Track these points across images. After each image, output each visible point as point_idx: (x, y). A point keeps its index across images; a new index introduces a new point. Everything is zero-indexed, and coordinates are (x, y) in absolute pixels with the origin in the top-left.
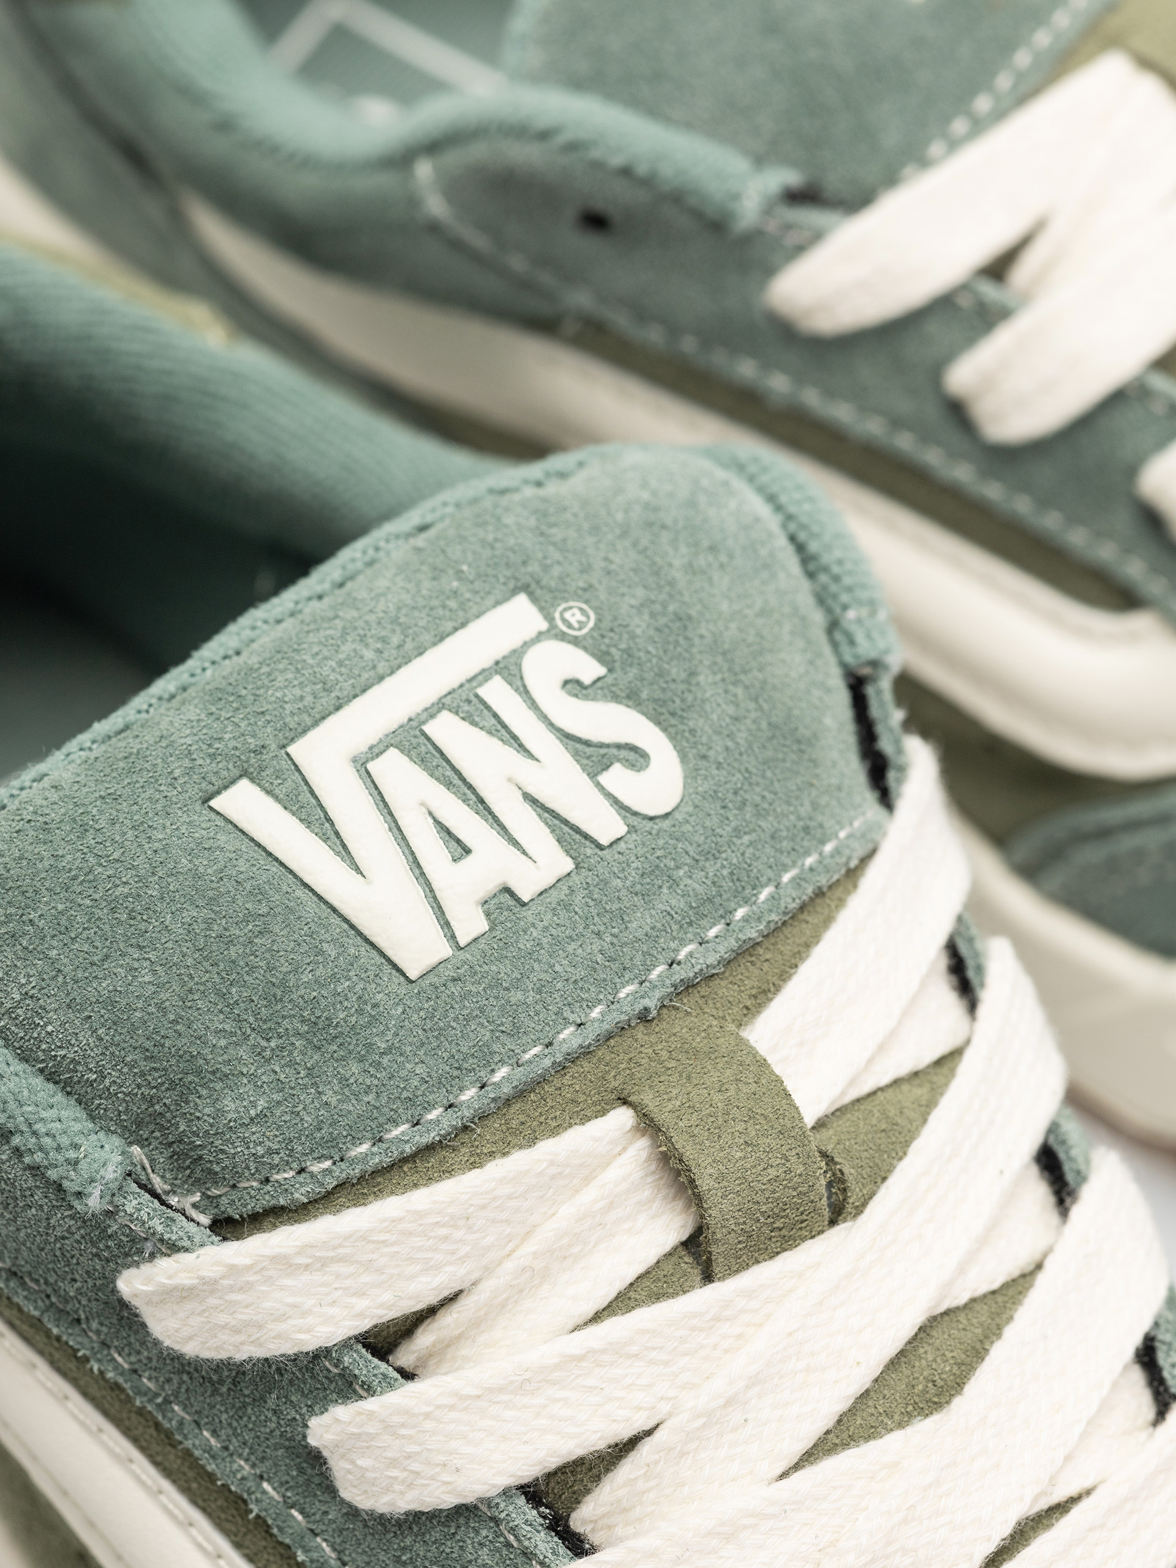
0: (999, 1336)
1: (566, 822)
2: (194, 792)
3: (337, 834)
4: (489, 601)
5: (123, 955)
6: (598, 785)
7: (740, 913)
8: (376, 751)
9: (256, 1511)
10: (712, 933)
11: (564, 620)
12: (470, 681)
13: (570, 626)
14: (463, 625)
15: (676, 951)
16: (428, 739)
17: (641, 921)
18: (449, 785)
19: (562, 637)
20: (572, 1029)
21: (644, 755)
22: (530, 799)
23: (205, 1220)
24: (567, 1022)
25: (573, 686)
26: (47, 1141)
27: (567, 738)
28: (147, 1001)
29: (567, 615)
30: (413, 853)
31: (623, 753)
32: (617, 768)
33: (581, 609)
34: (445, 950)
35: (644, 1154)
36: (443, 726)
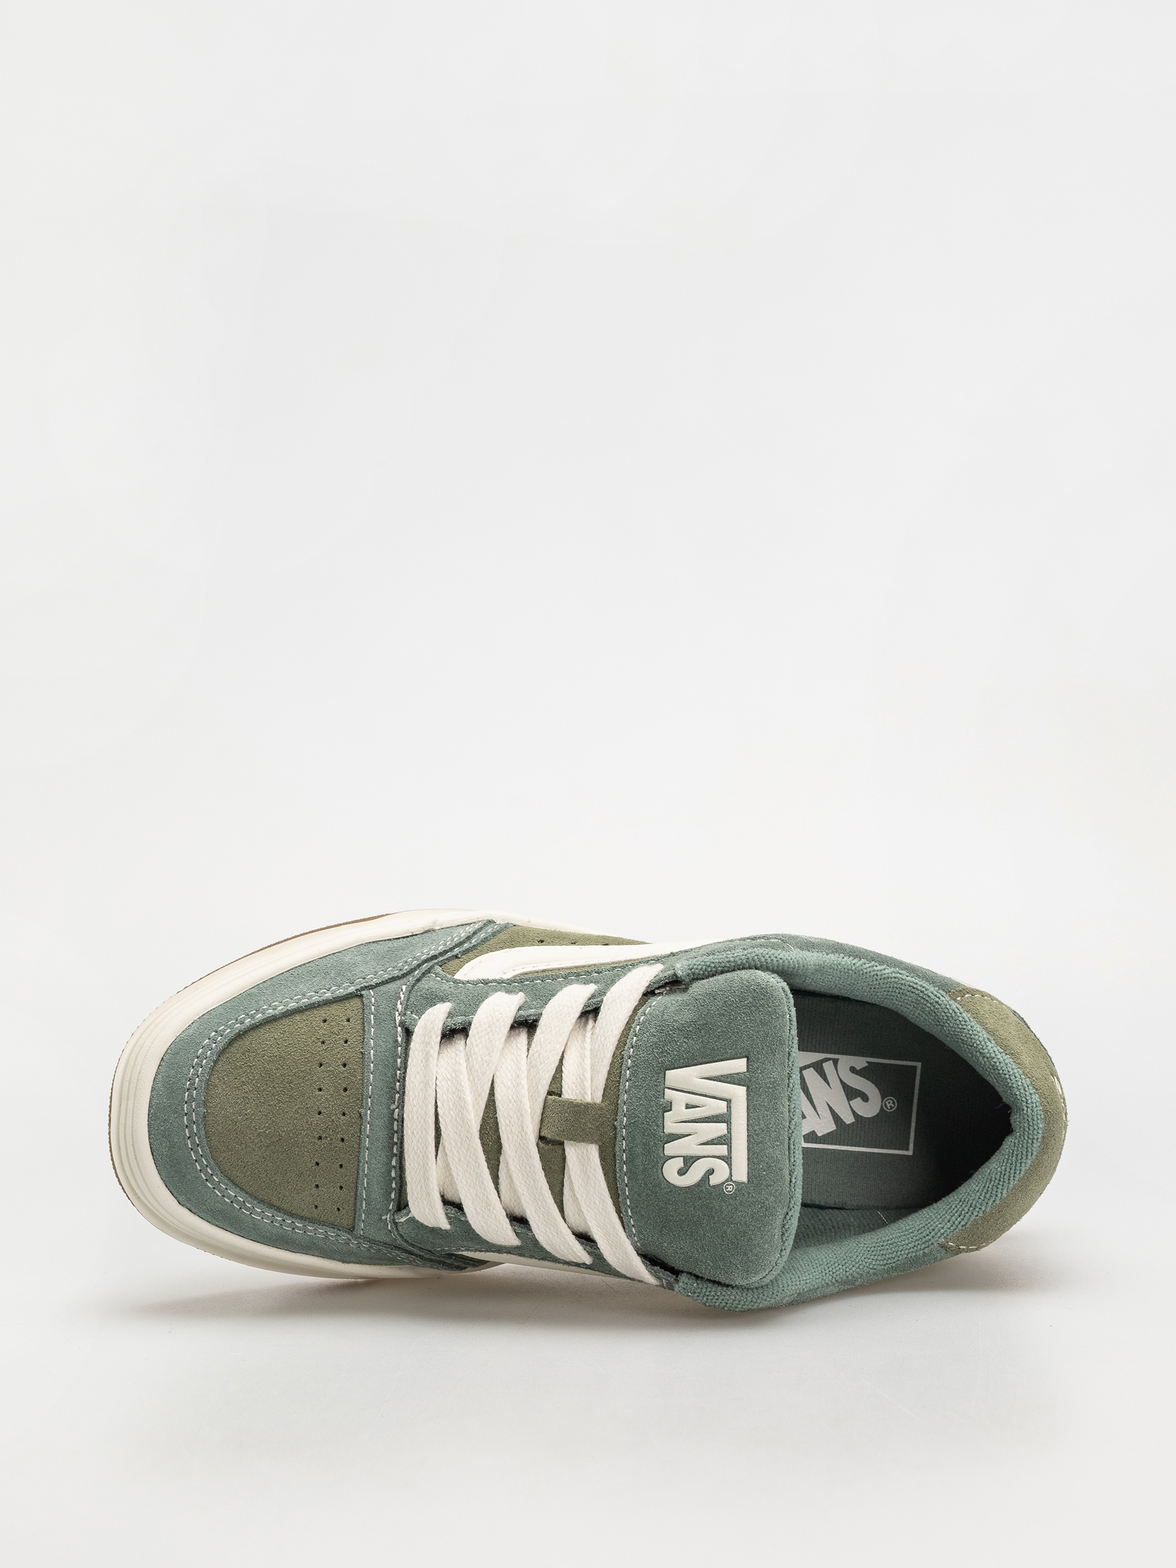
0: (486, 1161)
1: (677, 1139)
3: (717, 1080)
4: (750, 1171)
6: (681, 1155)
8: (729, 1107)
10: (624, 1155)
11: (731, 1185)
12: (731, 1147)
13: (728, 1185)
14: (748, 1159)
15: (626, 1142)
16: (724, 1123)
17: (639, 1138)
18: (707, 1118)
19: (727, 1181)
21: (681, 1175)
22: (688, 1135)
25: (711, 1172)
27: (699, 1158)
29: (731, 1186)
30: (697, 1095)
31: (685, 1170)
32: (682, 1165)
33: (731, 1192)
34: (667, 1084)
35: (586, 1101)
36: (721, 1129)
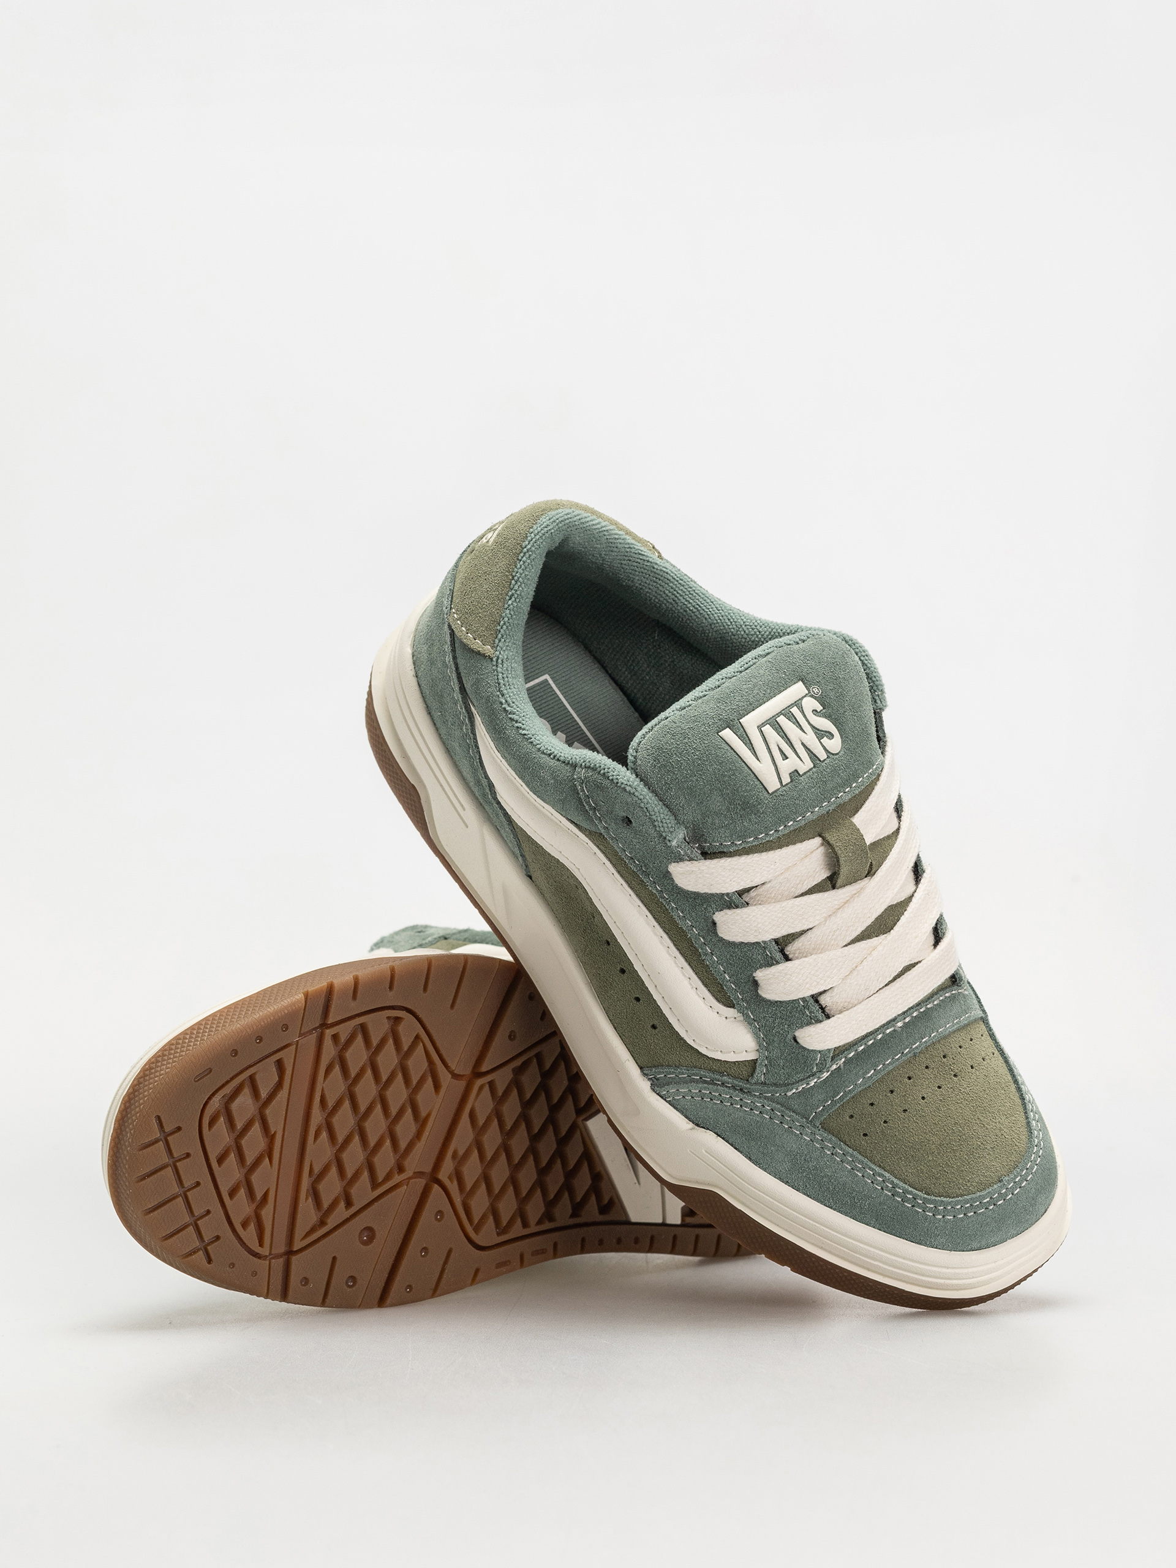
0: (903, 914)
1: (812, 753)
2: (715, 729)
3: (753, 748)
4: (792, 683)
5: (695, 776)
6: (821, 742)
7: (854, 785)
8: (763, 725)
9: (689, 935)
10: (847, 790)
11: (812, 691)
12: (788, 707)
13: (814, 693)
14: (787, 689)
15: (838, 795)
16: (777, 723)
17: (830, 785)
18: (783, 738)
19: (812, 696)
20: (810, 813)
21: (833, 736)
22: (803, 744)
23: (699, 852)
24: (809, 812)
25: (815, 711)
26: (665, 825)
27: (813, 727)
28: (701, 789)
29: (814, 690)
30: (773, 757)
31: (827, 734)
32: (825, 738)
33: (817, 689)
34: (779, 786)
35: (823, 851)
36: (782, 720)
